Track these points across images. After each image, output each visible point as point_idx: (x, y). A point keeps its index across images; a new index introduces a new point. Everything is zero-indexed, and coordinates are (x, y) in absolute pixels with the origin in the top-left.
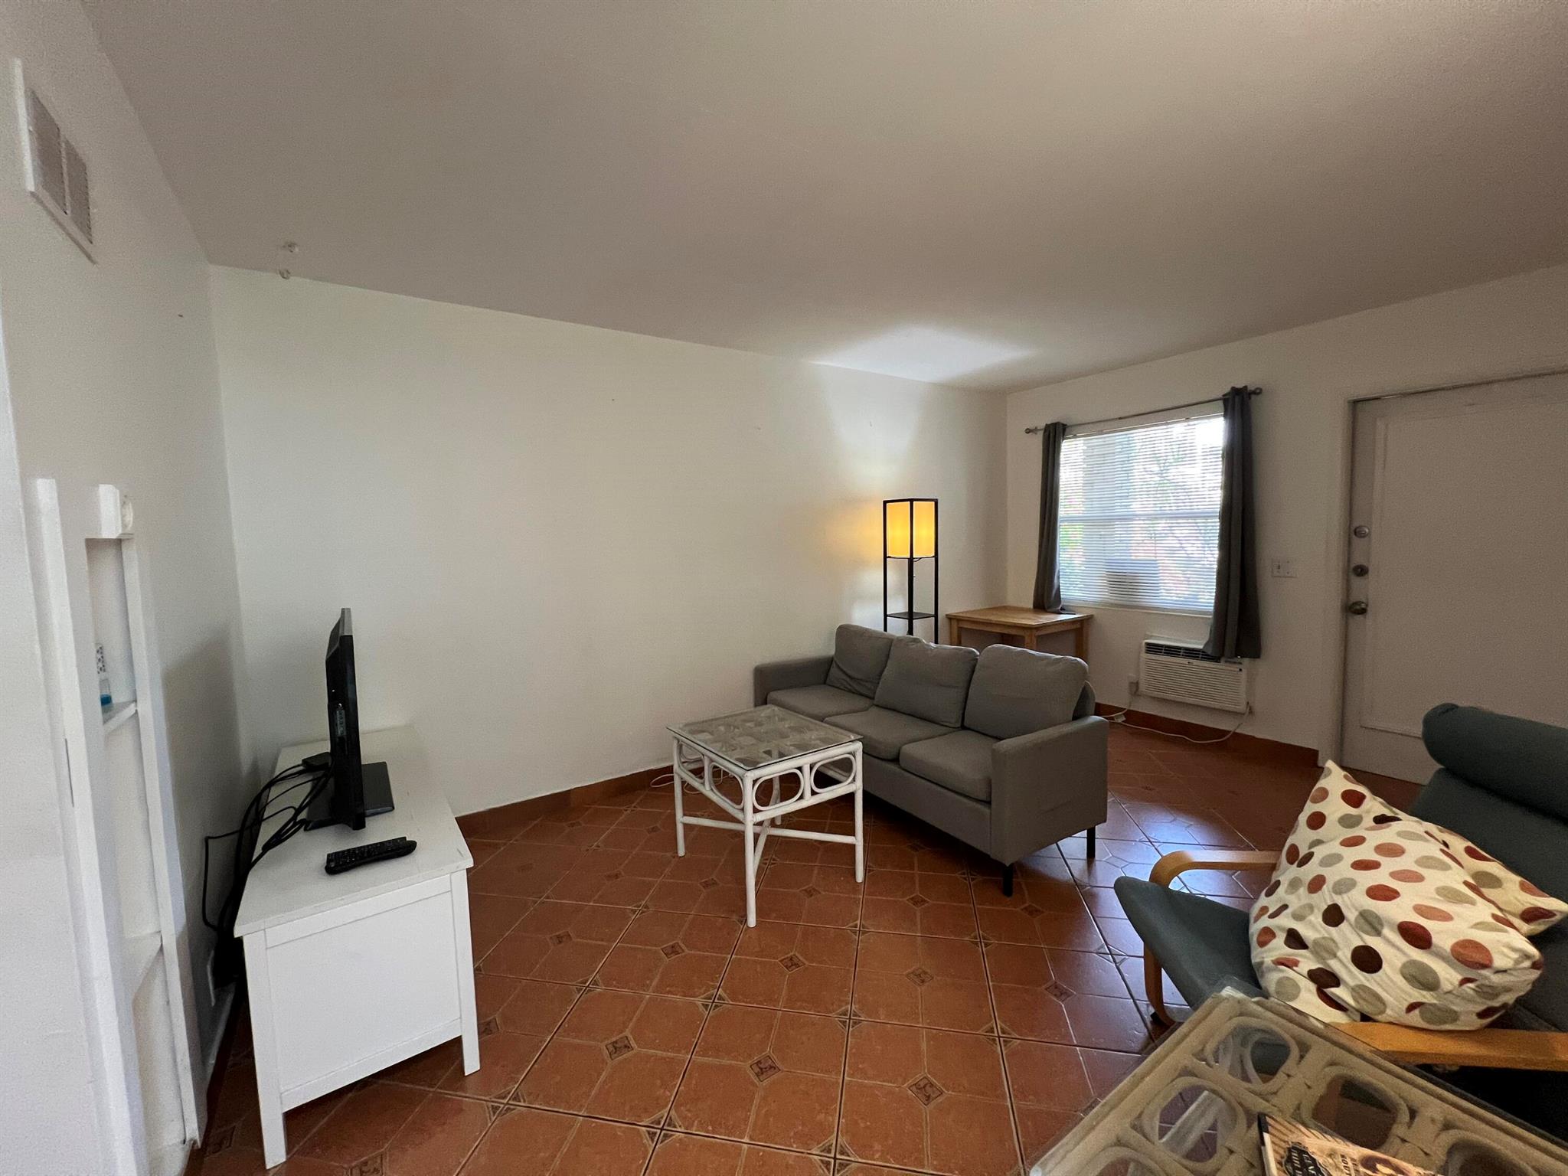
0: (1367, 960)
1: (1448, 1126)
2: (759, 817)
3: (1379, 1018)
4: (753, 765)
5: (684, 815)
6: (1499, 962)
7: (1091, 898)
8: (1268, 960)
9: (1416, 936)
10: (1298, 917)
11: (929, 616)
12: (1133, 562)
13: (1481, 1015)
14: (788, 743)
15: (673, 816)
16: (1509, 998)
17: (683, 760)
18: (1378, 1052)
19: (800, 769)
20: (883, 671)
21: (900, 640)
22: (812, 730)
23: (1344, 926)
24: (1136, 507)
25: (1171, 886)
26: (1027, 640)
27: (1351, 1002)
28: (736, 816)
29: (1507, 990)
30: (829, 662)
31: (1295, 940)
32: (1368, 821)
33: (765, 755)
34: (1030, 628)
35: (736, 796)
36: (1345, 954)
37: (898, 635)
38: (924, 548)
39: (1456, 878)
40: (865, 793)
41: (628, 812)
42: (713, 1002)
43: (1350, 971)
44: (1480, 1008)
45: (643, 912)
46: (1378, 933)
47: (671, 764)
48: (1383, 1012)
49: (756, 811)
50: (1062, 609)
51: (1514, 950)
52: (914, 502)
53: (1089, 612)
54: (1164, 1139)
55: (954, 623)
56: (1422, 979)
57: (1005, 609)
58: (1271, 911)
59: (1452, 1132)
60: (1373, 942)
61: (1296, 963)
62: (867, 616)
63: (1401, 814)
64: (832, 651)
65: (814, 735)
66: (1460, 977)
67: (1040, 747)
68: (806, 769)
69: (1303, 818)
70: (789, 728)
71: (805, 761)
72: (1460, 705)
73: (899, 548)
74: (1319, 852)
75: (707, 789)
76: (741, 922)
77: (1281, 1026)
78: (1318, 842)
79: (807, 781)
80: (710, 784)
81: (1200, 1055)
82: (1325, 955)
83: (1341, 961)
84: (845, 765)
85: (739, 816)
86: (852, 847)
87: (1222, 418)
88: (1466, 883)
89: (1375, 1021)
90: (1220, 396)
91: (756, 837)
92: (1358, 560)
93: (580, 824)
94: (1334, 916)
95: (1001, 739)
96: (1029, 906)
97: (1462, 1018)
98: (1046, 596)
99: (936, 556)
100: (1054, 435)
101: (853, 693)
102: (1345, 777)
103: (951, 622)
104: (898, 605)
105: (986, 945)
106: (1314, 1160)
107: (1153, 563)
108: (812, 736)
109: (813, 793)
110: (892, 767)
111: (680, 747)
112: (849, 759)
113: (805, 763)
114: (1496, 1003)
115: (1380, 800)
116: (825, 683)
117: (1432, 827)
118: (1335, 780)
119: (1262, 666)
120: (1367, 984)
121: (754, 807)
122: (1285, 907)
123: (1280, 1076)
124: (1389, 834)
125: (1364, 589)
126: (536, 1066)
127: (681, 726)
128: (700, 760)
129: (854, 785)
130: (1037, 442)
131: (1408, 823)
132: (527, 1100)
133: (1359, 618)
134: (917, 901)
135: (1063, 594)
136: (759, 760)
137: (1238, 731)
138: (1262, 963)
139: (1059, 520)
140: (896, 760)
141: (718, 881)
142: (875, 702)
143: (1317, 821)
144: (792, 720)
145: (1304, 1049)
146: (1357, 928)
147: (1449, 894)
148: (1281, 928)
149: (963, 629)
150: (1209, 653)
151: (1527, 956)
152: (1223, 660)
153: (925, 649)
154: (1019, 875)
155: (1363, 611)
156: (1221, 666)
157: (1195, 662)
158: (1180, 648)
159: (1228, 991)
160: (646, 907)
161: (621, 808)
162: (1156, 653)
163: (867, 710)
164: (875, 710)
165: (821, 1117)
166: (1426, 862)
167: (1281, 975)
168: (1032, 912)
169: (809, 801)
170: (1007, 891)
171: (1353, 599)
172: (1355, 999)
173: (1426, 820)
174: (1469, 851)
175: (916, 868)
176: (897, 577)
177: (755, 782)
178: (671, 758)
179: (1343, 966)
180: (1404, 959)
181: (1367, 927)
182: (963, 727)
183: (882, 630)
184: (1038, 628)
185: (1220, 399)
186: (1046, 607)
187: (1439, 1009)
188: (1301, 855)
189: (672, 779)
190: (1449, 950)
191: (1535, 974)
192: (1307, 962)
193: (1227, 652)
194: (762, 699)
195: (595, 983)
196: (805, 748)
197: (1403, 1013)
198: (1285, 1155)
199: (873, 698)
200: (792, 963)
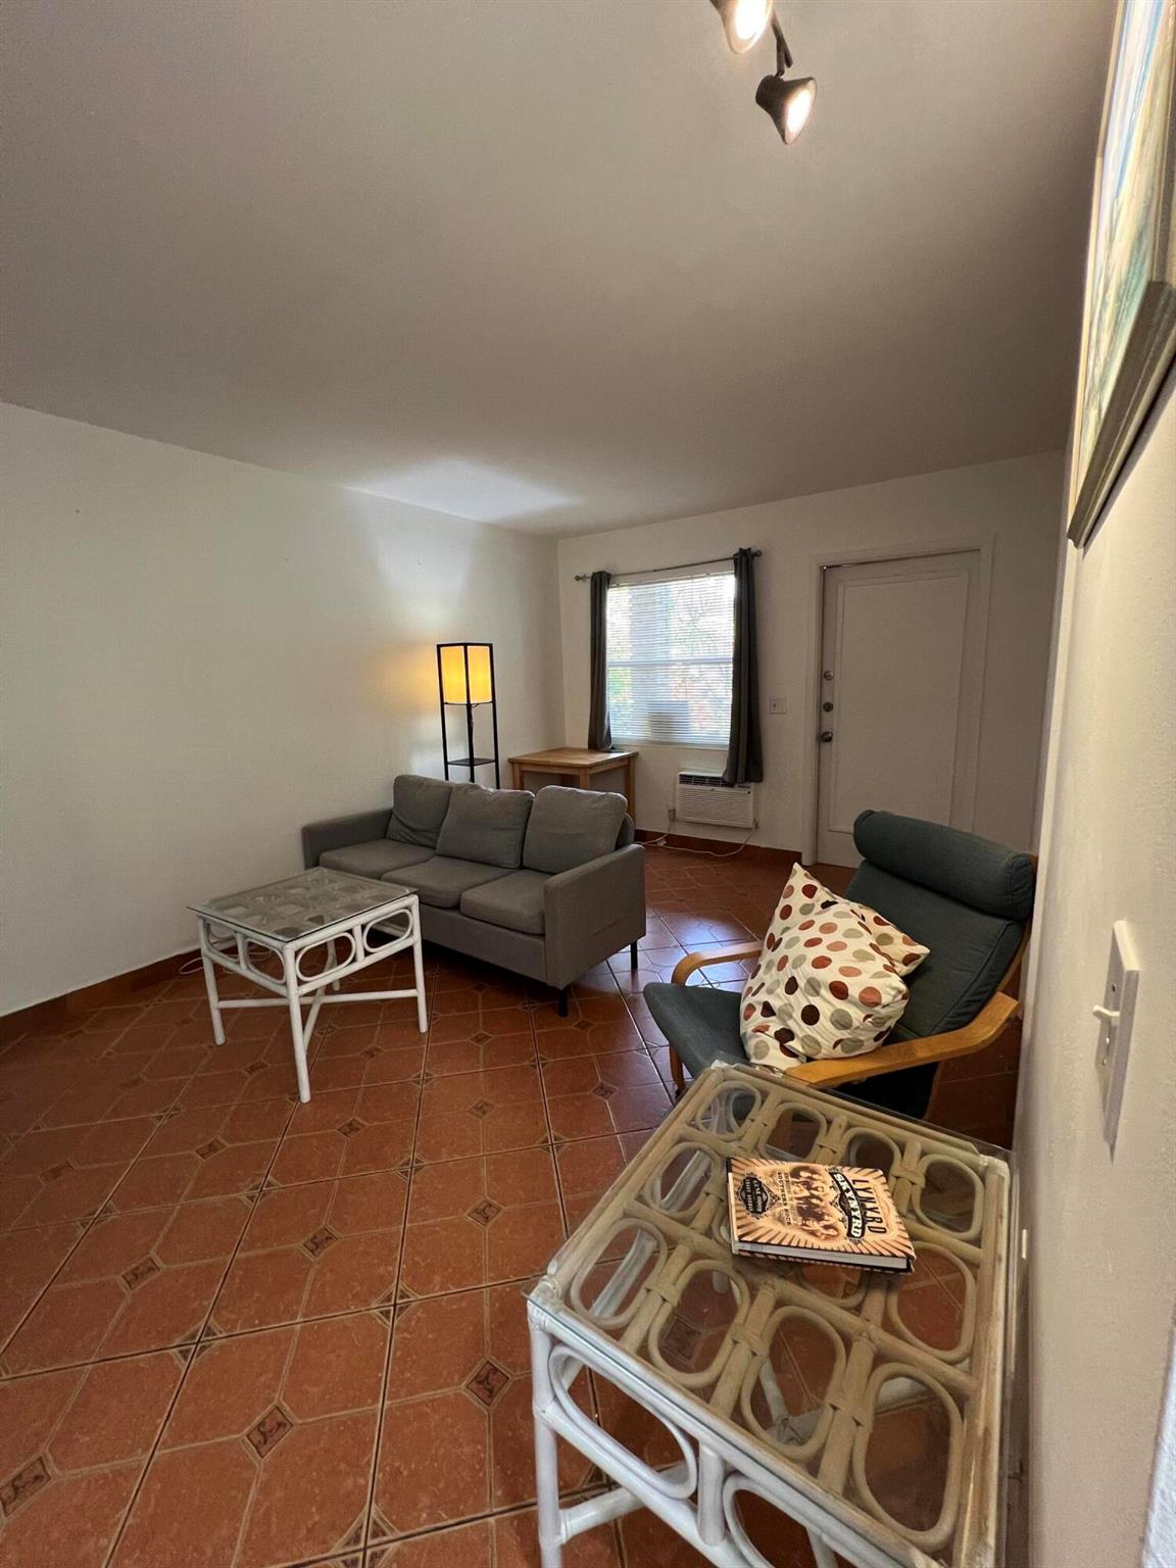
0: (811, 1015)
1: (849, 1126)
2: (306, 989)
3: (816, 1057)
4: (293, 933)
5: (220, 999)
6: (885, 999)
7: (633, 1003)
8: (750, 1030)
9: (839, 990)
10: (770, 992)
11: (490, 761)
12: (669, 704)
13: (876, 1039)
14: (338, 907)
15: (207, 1003)
16: (891, 1023)
17: (212, 941)
18: (811, 1085)
19: (350, 931)
20: (443, 820)
21: (460, 787)
22: (365, 889)
23: (798, 992)
24: (676, 652)
25: (687, 984)
26: (582, 779)
27: (800, 1049)
28: (277, 991)
29: (890, 1018)
30: (388, 815)
31: (768, 1010)
32: (818, 908)
33: (309, 923)
34: (584, 767)
35: (278, 971)
36: (797, 1015)
37: (457, 782)
38: (481, 694)
39: (864, 942)
40: (424, 943)
41: (150, 1008)
42: (261, 1190)
43: (800, 1026)
44: (875, 1034)
45: (171, 1116)
46: (818, 993)
47: (195, 947)
48: (820, 1052)
49: (300, 983)
50: (612, 748)
51: (894, 989)
52: (469, 647)
53: (635, 750)
54: (666, 1199)
55: (517, 767)
56: (842, 1022)
57: (563, 750)
58: (754, 989)
59: (852, 1130)
60: (816, 1001)
61: (767, 1028)
62: (426, 765)
63: (839, 899)
64: (390, 804)
65: (366, 894)
66: (864, 1016)
67: (585, 879)
68: (357, 931)
69: (778, 911)
70: (339, 889)
71: (355, 923)
72: (876, 810)
73: (455, 694)
74: (786, 937)
75: (243, 968)
76: (293, 1100)
77: (751, 1082)
78: (787, 929)
79: (359, 943)
80: (246, 963)
81: (692, 1124)
82: (786, 1018)
83: (795, 1020)
84: (401, 920)
85: (282, 991)
86: (415, 999)
87: (733, 576)
88: (871, 945)
89: (816, 1060)
90: (731, 556)
91: (305, 1011)
92: (827, 699)
93: (81, 1032)
94: (792, 986)
95: (553, 874)
96: (583, 1021)
97: (865, 1044)
98: (599, 738)
99: (494, 702)
100: (600, 583)
101: (412, 843)
102: (806, 875)
103: (513, 767)
104: (458, 752)
105: (543, 1065)
106: (760, 1183)
107: (684, 704)
108: (363, 895)
109: (367, 954)
110: (454, 915)
111: (207, 927)
112: (404, 913)
113: (355, 925)
114: (884, 1029)
115: (826, 889)
116: (385, 838)
117: (855, 906)
118: (799, 878)
119: (764, 789)
120: (810, 1034)
121: (298, 978)
122: (763, 984)
123: (748, 1121)
124: (828, 916)
125: (832, 722)
126: (24, 1328)
127: (207, 902)
128: (233, 938)
129: (411, 939)
130: (585, 590)
131: (843, 905)
132: (10, 1370)
133: (828, 744)
134: (479, 1040)
135: (613, 734)
136: (301, 929)
137: (748, 843)
138: (745, 1033)
139: (607, 664)
140: (456, 907)
141: (266, 1063)
142: (437, 851)
143: (787, 912)
144: (341, 881)
145: (765, 1094)
146: (806, 992)
147: (861, 956)
148: (759, 1003)
149: (527, 773)
150: (727, 779)
151: (900, 992)
152: (736, 786)
153: (484, 793)
154: (573, 994)
155: (829, 740)
156: (735, 790)
157: (717, 789)
158: (705, 777)
159: (717, 1064)
160: (176, 1109)
161: (141, 1005)
162: (687, 782)
163: (427, 860)
164: (436, 859)
165: (381, 1270)
166: (850, 933)
167: (757, 1040)
168: (584, 1026)
169: (363, 962)
170: (563, 1012)
171: (824, 730)
172: (803, 1047)
173: (853, 901)
174: (877, 921)
175: (480, 1006)
176: (455, 724)
177: (297, 954)
178: (197, 940)
179: (797, 1025)
180: (833, 1010)
181: (812, 991)
182: (522, 867)
183: (442, 778)
184: (591, 767)
185: (731, 559)
186: (599, 746)
187: (854, 1042)
188: (776, 940)
189: (200, 964)
190: (857, 996)
191: (906, 1002)
192: (775, 1025)
193: (739, 780)
194: (313, 860)
195: (106, 1210)
196: (356, 909)
197: (831, 1049)
198: (741, 1185)
199: (435, 849)
200: (352, 1127)
